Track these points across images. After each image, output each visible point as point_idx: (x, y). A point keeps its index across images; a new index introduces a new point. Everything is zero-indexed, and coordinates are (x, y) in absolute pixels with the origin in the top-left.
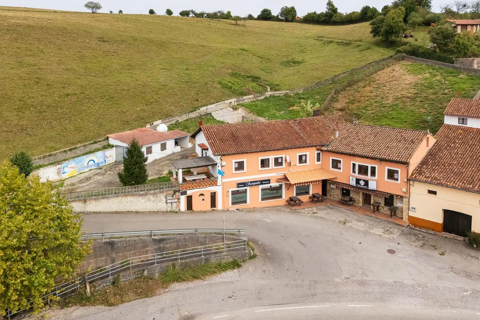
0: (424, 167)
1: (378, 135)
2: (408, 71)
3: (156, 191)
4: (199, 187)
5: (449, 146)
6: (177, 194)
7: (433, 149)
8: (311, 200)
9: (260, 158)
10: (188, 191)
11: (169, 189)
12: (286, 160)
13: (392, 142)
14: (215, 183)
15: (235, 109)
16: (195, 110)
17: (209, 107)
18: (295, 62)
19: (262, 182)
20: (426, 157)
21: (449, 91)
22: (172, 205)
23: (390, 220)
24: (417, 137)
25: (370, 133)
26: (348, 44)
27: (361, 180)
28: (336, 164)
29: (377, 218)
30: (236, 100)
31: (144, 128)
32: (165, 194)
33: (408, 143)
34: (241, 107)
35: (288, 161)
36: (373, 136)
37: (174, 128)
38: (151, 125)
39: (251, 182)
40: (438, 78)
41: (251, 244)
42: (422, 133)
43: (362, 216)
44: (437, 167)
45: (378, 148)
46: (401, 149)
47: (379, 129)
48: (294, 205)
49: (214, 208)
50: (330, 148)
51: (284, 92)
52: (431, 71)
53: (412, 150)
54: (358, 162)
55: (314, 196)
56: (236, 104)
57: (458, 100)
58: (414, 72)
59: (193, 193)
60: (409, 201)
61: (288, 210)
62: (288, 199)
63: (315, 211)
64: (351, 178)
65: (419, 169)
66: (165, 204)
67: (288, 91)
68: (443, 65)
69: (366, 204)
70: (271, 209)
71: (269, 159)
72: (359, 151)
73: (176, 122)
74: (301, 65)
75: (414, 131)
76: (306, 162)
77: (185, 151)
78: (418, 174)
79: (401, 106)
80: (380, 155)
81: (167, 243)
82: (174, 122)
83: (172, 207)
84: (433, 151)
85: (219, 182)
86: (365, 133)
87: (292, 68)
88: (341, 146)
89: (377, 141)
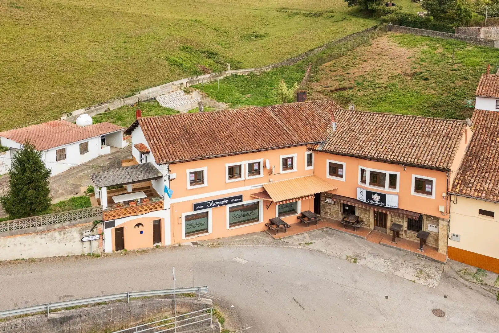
0: (468, 173)
1: (393, 127)
2: (399, 43)
3: (65, 224)
4: (135, 214)
5: (494, 142)
6: (99, 226)
7: (472, 145)
8: (299, 221)
9: (228, 165)
10: (116, 221)
11: (86, 219)
12: (265, 166)
13: (417, 137)
14: (159, 206)
15: (187, 92)
16: (133, 95)
17: (153, 89)
18: (257, 36)
19: (230, 200)
20: (465, 158)
21: (459, 67)
22: (90, 244)
23: (420, 252)
24: (452, 130)
25: (381, 124)
26: (317, 15)
27: (374, 193)
28: (335, 170)
29: (400, 250)
30: (188, 80)
31: (57, 121)
32: (78, 229)
33: (441, 139)
34: (195, 90)
35: (268, 167)
36: (386, 128)
37: (102, 119)
38: (68, 116)
39: (215, 201)
40: (440, 50)
41: (218, 309)
42: (459, 123)
43: (377, 246)
44: (487, 174)
45: (398, 146)
46: (433, 148)
47: (392, 119)
48: (277, 232)
49: (159, 244)
50: (327, 147)
51: (249, 70)
52: (429, 43)
53: (451, 150)
54: (370, 167)
55: (303, 216)
56: (188, 85)
57: (491, 76)
58: (408, 45)
59: (125, 224)
60: (449, 225)
61: (269, 239)
62: (267, 221)
63: (308, 240)
64: (359, 190)
65: (462, 178)
66: (80, 243)
67: (253, 70)
68: (443, 35)
69: (380, 226)
70: (244, 240)
71: (240, 166)
72: (372, 151)
73: (106, 111)
74: (265, 39)
75: (445, 122)
76: (292, 167)
77: (118, 152)
78: (463, 186)
79: (400, 85)
80: (405, 157)
81: (75, 324)
82: (102, 111)
83: (91, 248)
84: (472, 148)
85: (166, 204)
86: (374, 125)
87: (254, 43)
88: (342, 144)
89: (395, 135)
